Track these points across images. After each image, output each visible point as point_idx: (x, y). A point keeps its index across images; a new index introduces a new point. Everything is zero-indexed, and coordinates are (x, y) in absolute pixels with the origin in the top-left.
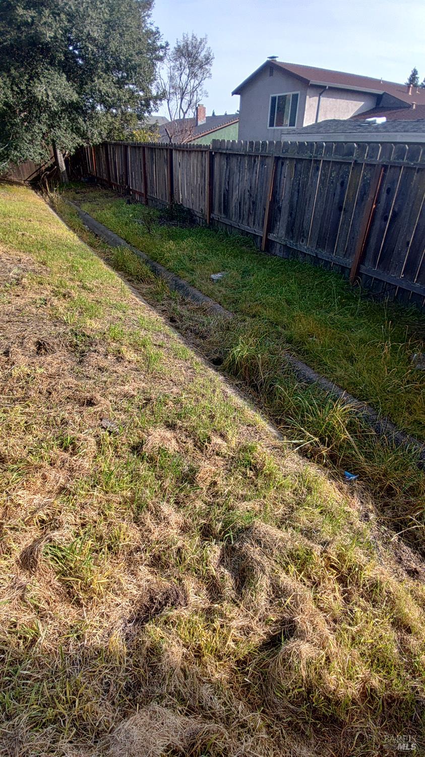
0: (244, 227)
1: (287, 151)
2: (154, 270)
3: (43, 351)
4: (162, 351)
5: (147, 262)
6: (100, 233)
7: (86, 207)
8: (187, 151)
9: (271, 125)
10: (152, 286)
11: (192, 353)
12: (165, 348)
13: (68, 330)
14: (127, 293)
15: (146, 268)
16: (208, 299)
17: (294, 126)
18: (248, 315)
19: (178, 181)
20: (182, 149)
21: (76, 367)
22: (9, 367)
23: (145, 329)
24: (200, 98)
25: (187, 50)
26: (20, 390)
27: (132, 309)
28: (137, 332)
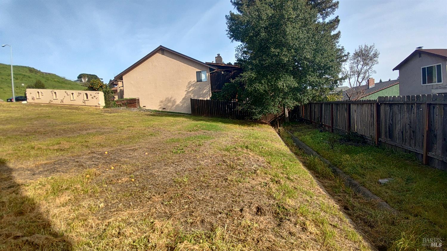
0: (407, 147)
1: (436, 100)
2: (334, 172)
3: (260, 213)
4: (336, 231)
5: (329, 166)
6: (302, 147)
7: (296, 134)
8: (360, 104)
9: (424, 82)
10: (332, 182)
11: (361, 238)
12: (338, 229)
13: (275, 203)
14: (314, 185)
15: (329, 170)
16: (376, 197)
17: (441, 82)
18: (411, 214)
19: (354, 120)
20: (357, 103)
21: (276, 228)
22: (241, 219)
23: (324, 211)
24: (371, 74)
25: (362, 53)
26: (243, 234)
27: (317, 196)
28: (318, 212)
